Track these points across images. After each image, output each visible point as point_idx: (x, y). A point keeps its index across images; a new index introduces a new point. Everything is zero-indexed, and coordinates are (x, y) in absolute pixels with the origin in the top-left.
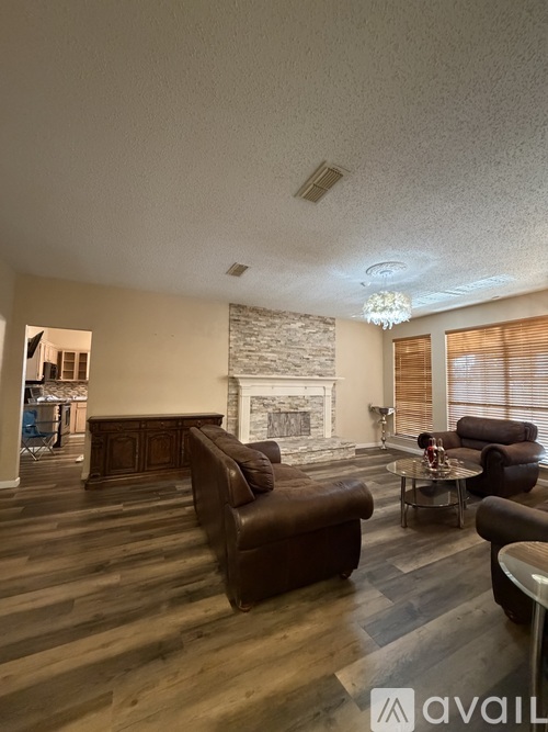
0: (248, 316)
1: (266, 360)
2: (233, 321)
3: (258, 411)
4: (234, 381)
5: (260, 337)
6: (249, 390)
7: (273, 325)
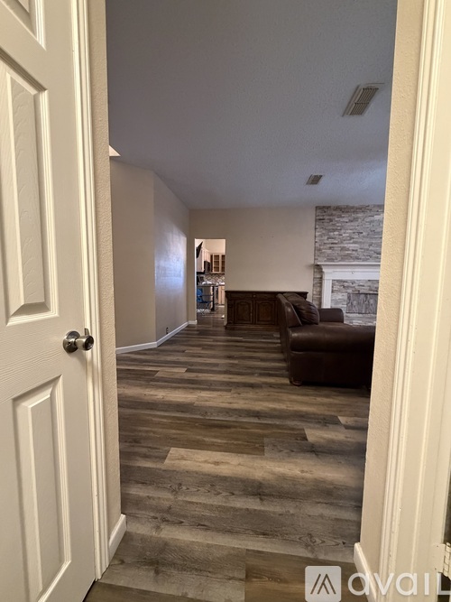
0: (332, 215)
1: (348, 250)
2: (319, 220)
3: (339, 291)
4: (318, 268)
5: (342, 231)
6: (331, 275)
7: (356, 219)
